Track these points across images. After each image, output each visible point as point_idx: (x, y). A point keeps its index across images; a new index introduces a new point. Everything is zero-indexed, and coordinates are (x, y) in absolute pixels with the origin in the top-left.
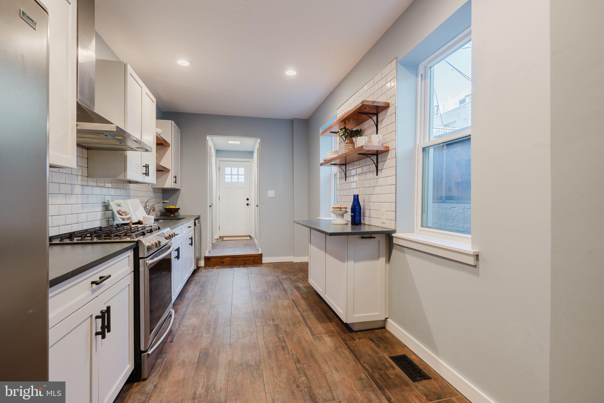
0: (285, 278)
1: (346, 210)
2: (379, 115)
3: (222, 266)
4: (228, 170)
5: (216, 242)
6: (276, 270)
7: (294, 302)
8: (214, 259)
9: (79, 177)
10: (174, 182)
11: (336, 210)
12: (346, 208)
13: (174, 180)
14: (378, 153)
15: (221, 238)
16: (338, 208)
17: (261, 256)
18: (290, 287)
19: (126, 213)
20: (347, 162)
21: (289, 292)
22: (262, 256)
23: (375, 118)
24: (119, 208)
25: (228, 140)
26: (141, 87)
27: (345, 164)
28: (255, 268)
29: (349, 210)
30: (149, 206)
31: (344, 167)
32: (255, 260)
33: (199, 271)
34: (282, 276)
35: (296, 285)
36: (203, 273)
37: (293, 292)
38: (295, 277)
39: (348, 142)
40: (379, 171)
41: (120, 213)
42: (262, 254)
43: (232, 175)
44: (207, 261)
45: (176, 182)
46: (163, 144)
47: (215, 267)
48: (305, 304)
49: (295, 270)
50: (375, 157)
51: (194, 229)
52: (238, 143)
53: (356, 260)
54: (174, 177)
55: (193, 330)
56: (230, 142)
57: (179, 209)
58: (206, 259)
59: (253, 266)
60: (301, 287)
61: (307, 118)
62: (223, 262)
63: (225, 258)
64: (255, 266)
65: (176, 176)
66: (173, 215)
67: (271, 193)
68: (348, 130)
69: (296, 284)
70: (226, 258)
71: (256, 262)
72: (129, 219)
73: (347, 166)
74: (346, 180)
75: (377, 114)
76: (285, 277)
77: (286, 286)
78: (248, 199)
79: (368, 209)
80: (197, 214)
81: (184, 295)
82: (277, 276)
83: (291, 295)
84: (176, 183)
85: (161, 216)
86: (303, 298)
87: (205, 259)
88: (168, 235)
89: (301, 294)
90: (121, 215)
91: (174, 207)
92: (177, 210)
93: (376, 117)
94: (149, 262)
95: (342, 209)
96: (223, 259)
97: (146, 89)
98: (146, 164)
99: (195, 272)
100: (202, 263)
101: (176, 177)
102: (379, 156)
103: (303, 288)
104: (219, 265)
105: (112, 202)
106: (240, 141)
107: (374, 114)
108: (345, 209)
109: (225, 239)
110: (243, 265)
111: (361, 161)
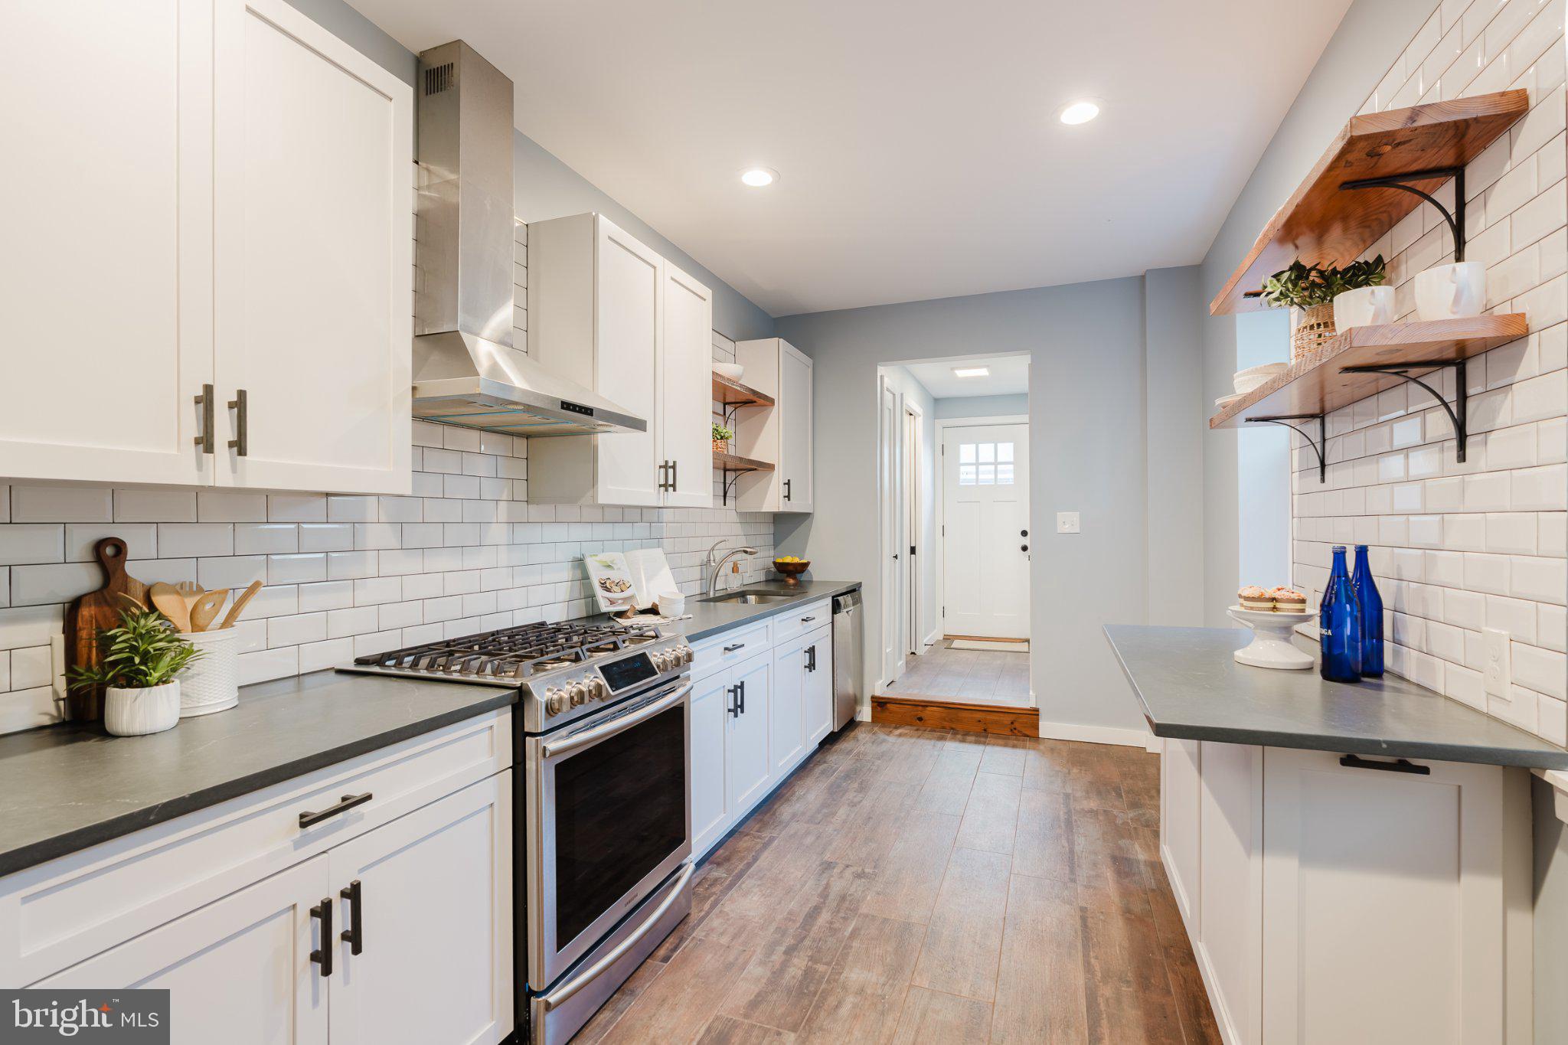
0: (1091, 811)
1: (1303, 610)
2: (1469, 172)
3: (917, 730)
4: (967, 452)
5: (929, 651)
6: (1075, 770)
7: (1084, 919)
8: (898, 706)
9: (503, 505)
10: (785, 497)
11: (1252, 608)
12: (1303, 601)
13: (784, 491)
14: (1468, 354)
15: (948, 638)
16: (1261, 599)
17: (1034, 713)
18: (1096, 854)
19: (621, 585)
20: (1328, 406)
21: (1084, 872)
22: (1038, 715)
23: (1446, 194)
24: (605, 574)
25: (953, 369)
26: (655, 268)
27: (1321, 416)
28: (1009, 751)
29: (1314, 609)
30: (717, 560)
31: (1313, 428)
32: (1016, 725)
33: (851, 736)
34: (1085, 802)
35: (1120, 848)
36: (862, 742)
37: (1098, 876)
38: (1131, 814)
39: (1313, 321)
40: (1469, 441)
41: (606, 587)
42: (1037, 710)
43: (977, 464)
44: (879, 708)
45: (788, 497)
46: (755, 402)
47: (896, 728)
48: (1126, 944)
49: (1140, 783)
50: (1451, 373)
51: (833, 623)
52: (983, 372)
53: (1311, 855)
54: (785, 484)
55: (735, 937)
56: (961, 373)
57: (806, 565)
58: (876, 704)
59: (1006, 745)
60: (1138, 861)
61: (1197, 261)
62: (920, 719)
63: (927, 706)
64: (1011, 742)
65: (789, 480)
66: (791, 581)
67: (1068, 522)
68: (1313, 273)
69: (1122, 842)
70: (929, 708)
71: (1019, 731)
72: (625, 600)
73: (1328, 420)
74: (1323, 480)
75: (1457, 171)
76: (1093, 804)
77: (1081, 843)
78: (1024, 533)
79: (1420, 612)
80: (849, 579)
81: (776, 807)
82: (1067, 796)
83: (1086, 887)
84: (789, 500)
85: (767, 581)
86: (1127, 912)
87: (873, 702)
88: (660, 660)
89: (1125, 893)
90: (608, 590)
91: (796, 560)
92: (803, 567)
93: (1451, 183)
94: (553, 744)
95: (1278, 605)
96: (920, 708)
97: (669, 269)
98: (666, 462)
99: (830, 741)
100: (865, 714)
101: (788, 483)
102: (1473, 368)
103: (1142, 867)
104: (911, 725)
105: (594, 558)
106: (988, 366)
107: (1438, 172)
108: (1299, 606)
109: (957, 644)
110: (977, 735)
111: (1383, 397)
